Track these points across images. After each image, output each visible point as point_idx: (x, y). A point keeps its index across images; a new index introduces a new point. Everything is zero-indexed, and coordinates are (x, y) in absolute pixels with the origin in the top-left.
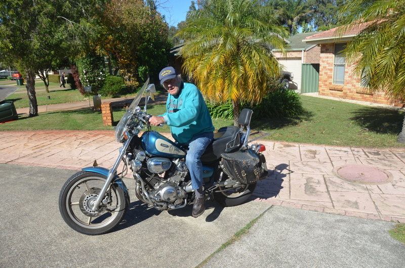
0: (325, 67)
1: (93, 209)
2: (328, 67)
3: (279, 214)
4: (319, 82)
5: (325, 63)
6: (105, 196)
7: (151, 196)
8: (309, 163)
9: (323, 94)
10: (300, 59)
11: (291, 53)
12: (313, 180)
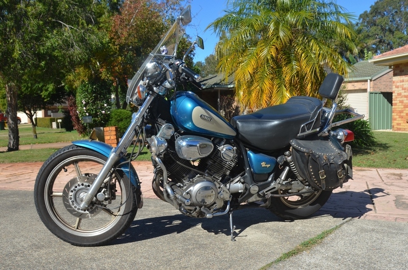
0: (399, 94)
1: (82, 205)
2: (403, 94)
3: (364, 226)
4: (393, 114)
5: (400, 89)
6: (102, 188)
7: (177, 196)
8: (394, 183)
9: (399, 129)
10: (365, 91)
11: (353, 84)
12: (404, 197)
